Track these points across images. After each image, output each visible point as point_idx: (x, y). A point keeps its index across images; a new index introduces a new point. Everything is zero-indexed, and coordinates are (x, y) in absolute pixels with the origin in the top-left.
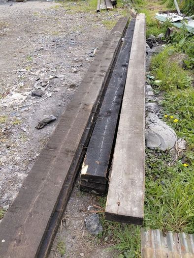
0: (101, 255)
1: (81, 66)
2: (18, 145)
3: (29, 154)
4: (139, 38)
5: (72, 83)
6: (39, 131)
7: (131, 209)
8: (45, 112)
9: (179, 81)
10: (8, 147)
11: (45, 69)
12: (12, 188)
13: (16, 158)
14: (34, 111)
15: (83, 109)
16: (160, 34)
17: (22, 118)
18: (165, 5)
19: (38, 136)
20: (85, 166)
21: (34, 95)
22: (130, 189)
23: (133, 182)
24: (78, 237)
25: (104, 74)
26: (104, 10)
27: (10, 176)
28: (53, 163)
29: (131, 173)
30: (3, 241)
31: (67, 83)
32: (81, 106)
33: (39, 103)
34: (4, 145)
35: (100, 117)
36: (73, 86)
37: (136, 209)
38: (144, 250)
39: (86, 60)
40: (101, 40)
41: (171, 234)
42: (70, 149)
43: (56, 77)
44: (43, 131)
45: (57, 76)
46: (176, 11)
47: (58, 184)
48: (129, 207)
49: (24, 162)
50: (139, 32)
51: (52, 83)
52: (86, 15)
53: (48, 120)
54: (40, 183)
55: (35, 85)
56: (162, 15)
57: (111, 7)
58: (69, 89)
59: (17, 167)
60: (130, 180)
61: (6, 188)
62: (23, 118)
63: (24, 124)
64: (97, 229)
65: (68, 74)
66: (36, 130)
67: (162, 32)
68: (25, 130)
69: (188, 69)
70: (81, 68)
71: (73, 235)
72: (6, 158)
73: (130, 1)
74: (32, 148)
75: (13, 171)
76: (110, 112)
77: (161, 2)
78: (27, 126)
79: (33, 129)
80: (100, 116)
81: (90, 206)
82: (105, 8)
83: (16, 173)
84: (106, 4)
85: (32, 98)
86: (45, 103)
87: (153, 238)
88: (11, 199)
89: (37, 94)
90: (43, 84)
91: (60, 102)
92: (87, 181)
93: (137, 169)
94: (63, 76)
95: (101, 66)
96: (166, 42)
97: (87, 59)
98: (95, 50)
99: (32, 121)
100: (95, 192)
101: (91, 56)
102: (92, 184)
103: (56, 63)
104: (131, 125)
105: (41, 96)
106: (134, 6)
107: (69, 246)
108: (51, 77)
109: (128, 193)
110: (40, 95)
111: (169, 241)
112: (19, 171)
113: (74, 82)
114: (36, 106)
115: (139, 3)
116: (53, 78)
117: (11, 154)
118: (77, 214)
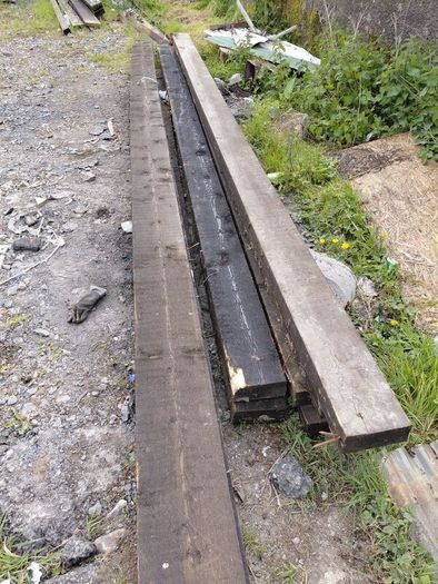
0: (327, 528)
1: (96, 165)
2: (49, 371)
3: (86, 382)
4: (207, 89)
5: (97, 208)
6: (80, 327)
7: (385, 417)
8: (74, 284)
9: (313, 169)
10: (27, 382)
11: (10, 183)
12: (86, 465)
13: (59, 400)
14: (44, 286)
15: (169, 257)
16: (234, 76)
17: (23, 308)
18: (210, 10)
19: (83, 339)
20: (235, 371)
21: (18, 249)
22: (363, 385)
23: (361, 372)
24: (272, 513)
25: (169, 175)
26: (80, 27)
27: (68, 442)
28: (172, 382)
29: (348, 357)
30: (165, 566)
31: (85, 209)
32: (161, 253)
33: (44, 264)
34: (15, 378)
35: (212, 268)
36: (102, 213)
37: (392, 415)
38: (394, 491)
39: (100, 150)
40: (108, 99)
41: (421, 448)
42: (191, 345)
43: (52, 199)
44: (90, 325)
45: (54, 196)
46: (243, 25)
47: (206, 420)
48: (379, 415)
49: (82, 403)
50: (200, 77)
51: (48, 214)
52: (41, 42)
53: (90, 299)
54: (171, 429)
55: (11, 226)
56: (217, 33)
57: (92, 20)
58: (97, 221)
59: (73, 417)
60: (355, 371)
61: (73, 469)
62: (26, 309)
63: (36, 321)
64: (304, 483)
65: (76, 186)
66: (73, 327)
67: (236, 71)
68: (46, 333)
69: (317, 142)
70: (101, 170)
71: (260, 512)
72: (34, 408)
73: (130, 4)
74: (87, 369)
75: (68, 430)
76: (224, 254)
77: (197, 4)
78: (45, 323)
79: (64, 327)
80: (209, 266)
81: (265, 449)
82: (80, 23)
83: (78, 431)
84: (77, 13)
85: (18, 257)
86: (57, 262)
87: (396, 465)
88: (97, 489)
89: (27, 245)
90: (29, 220)
91: (93, 254)
92: (247, 399)
93: (354, 348)
94: (66, 193)
95: (154, 160)
96: (251, 92)
97: (103, 147)
98: (110, 123)
99: (53, 311)
100: (265, 417)
101: (108, 139)
102: (257, 404)
103: (32, 165)
104: (296, 270)
105: (38, 249)
106: (145, 16)
107: (263, 535)
108: (40, 201)
109: (364, 392)
110: (35, 246)
111: (423, 461)
112: (81, 425)
113: (100, 203)
114: (42, 273)
115: (150, 7)
116: (45, 202)
117: (44, 395)
118: (249, 472)
